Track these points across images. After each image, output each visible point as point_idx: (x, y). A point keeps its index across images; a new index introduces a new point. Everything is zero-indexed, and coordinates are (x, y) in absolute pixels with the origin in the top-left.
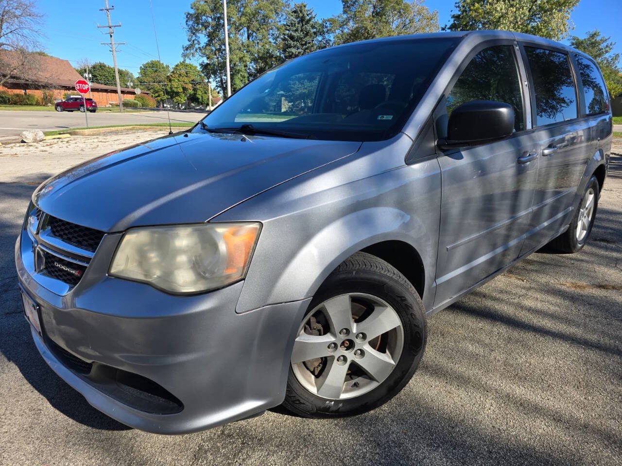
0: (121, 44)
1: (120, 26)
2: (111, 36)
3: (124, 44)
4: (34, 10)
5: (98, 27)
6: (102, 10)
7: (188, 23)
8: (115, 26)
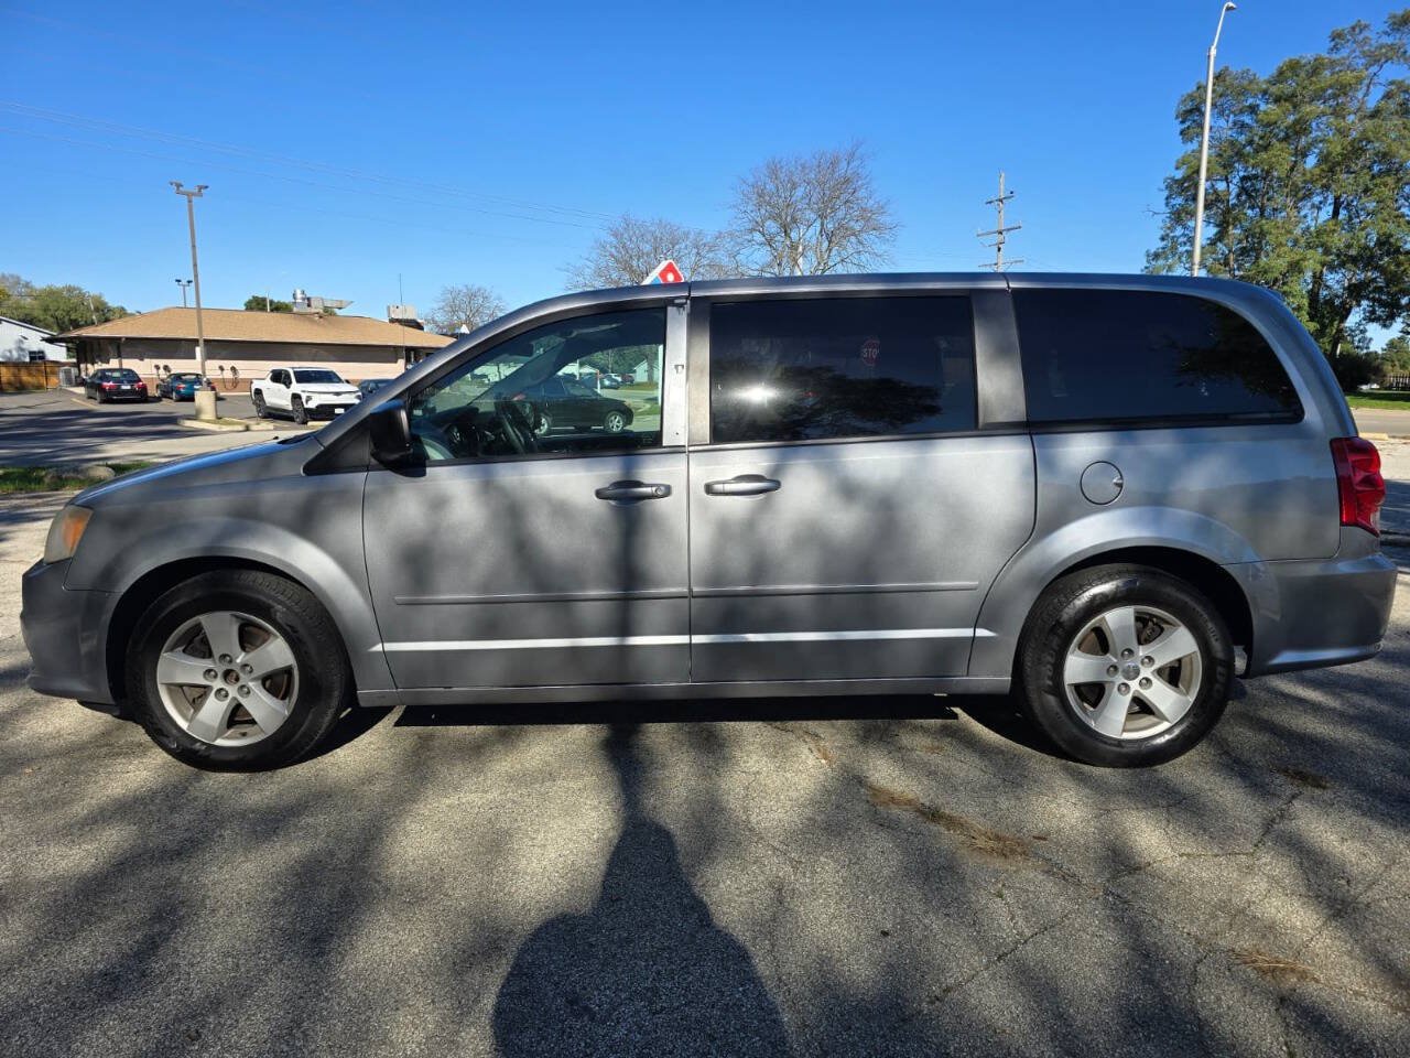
0: (1016, 262)
1: (1020, 227)
2: (999, 249)
3: (1022, 261)
4: (883, 219)
5: (978, 235)
6: (990, 202)
7: (1173, 202)
8: (1009, 230)
